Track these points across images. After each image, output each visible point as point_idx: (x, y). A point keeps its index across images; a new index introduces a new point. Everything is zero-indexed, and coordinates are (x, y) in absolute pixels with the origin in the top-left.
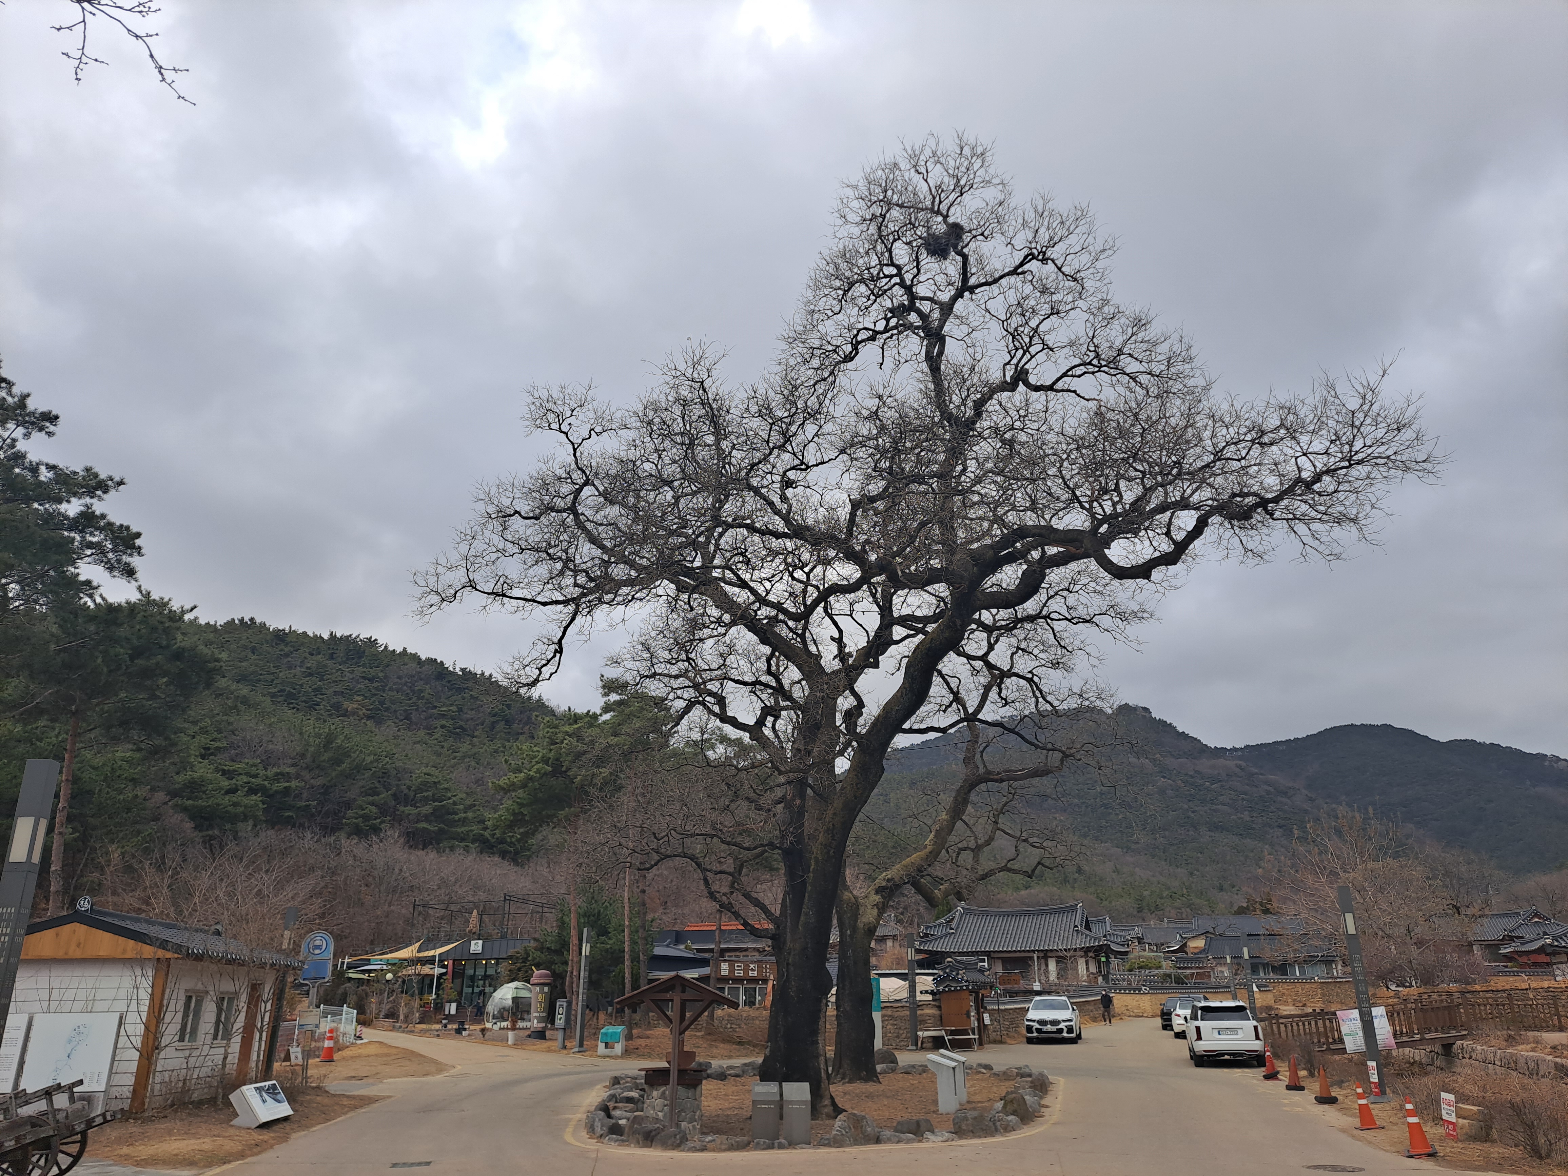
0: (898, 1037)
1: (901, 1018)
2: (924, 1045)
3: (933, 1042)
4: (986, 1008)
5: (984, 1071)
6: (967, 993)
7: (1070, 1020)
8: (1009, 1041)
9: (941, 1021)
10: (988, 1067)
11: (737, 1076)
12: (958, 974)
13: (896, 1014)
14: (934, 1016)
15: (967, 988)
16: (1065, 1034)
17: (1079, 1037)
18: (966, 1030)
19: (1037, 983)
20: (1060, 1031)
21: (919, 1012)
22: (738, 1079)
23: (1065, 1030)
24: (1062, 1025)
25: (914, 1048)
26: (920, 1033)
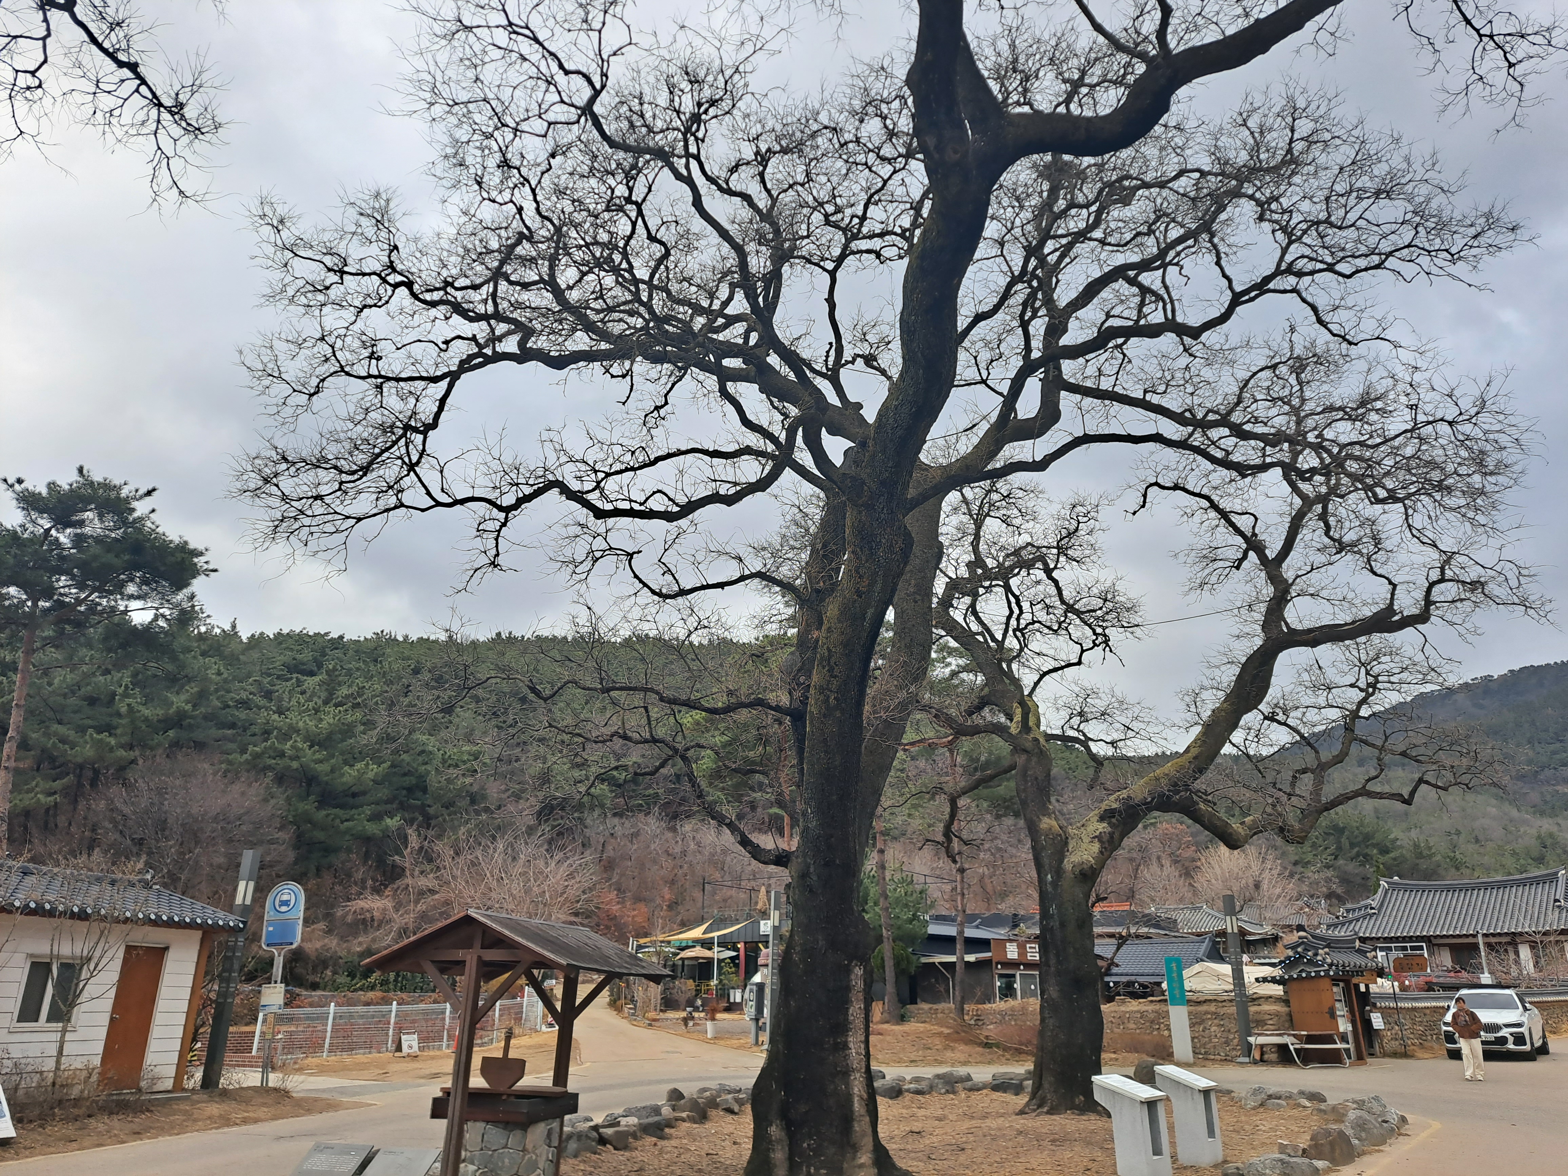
0: (1227, 1043)
1: (1229, 1016)
2: (1266, 1057)
3: (1278, 1052)
4: (1374, 1005)
5: (1308, 1104)
6: (1327, 982)
7: (1519, 1025)
8: (1419, 1054)
9: (1290, 1022)
10: (1316, 1097)
11: (919, 1092)
12: (1316, 954)
13: (1221, 1011)
14: (1277, 1014)
15: (1327, 975)
16: (1511, 1046)
17: (1543, 1050)
18: (1331, 1036)
19: (1487, 975)
20: (1503, 1041)
21: (1253, 1009)
22: (920, 1097)
23: (1511, 1039)
24: (1505, 1032)
25: (1247, 1060)
26: (1251, 1039)
